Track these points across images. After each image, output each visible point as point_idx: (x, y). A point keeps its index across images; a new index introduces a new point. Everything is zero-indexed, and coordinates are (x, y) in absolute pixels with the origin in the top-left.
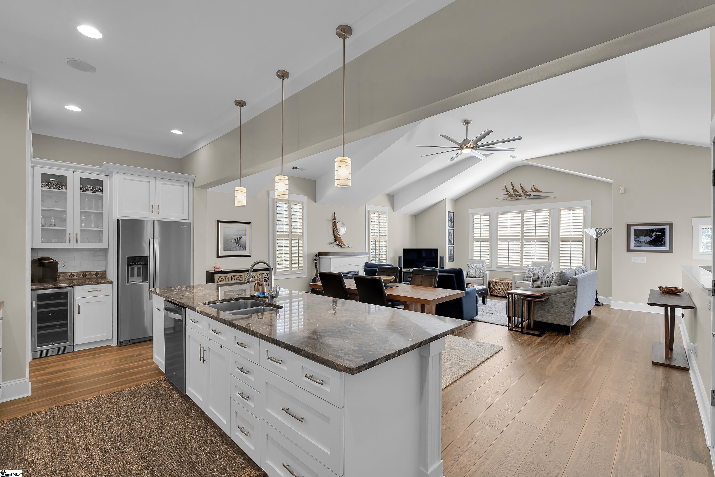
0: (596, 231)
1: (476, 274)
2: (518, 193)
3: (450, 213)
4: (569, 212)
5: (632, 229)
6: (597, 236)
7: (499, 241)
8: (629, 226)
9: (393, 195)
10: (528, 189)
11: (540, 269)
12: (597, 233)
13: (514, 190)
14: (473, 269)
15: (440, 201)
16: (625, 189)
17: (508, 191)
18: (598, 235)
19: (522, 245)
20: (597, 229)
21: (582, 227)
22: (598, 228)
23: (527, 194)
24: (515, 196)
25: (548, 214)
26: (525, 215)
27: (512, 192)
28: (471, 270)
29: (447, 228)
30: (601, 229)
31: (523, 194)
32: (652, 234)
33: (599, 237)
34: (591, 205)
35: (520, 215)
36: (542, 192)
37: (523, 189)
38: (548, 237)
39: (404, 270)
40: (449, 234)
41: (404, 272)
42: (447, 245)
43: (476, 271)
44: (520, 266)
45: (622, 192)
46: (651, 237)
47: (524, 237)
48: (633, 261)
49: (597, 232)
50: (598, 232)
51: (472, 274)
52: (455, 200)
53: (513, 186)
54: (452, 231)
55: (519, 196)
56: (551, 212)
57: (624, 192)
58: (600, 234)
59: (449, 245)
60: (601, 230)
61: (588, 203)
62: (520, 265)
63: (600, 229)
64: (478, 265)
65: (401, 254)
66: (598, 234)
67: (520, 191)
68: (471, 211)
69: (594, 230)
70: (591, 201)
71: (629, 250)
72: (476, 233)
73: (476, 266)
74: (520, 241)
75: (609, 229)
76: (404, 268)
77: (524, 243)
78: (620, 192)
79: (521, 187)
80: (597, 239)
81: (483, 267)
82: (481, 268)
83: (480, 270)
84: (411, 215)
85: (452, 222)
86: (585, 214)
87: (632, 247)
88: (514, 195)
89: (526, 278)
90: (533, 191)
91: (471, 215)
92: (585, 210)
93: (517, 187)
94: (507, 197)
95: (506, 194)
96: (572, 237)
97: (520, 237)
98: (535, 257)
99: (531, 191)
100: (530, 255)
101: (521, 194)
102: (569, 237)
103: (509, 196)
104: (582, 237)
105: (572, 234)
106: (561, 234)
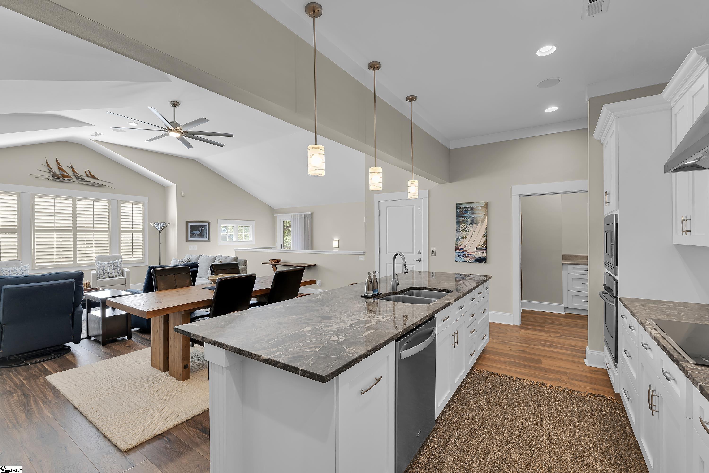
2: (67, 173)
4: (131, 206)
5: (190, 224)
7: (36, 233)
8: (187, 222)
10: (81, 173)
13: (60, 169)
16: (185, 194)
17: (51, 169)
19: (75, 238)
21: (141, 221)
23: (79, 178)
24: (62, 177)
25: (107, 204)
26: (77, 202)
27: (57, 171)
31: (73, 177)
32: (199, 229)
33: (162, 230)
34: (148, 202)
35: (71, 202)
36: (99, 179)
37: (73, 171)
38: (108, 229)
45: (183, 196)
46: (199, 231)
47: (77, 229)
48: (190, 249)
53: (58, 163)
55: (67, 178)
56: (111, 203)
58: (163, 228)
61: (146, 199)
62: (72, 263)
67: (69, 172)
70: (148, 197)
71: (187, 240)
74: (73, 233)
77: (78, 236)
79: (72, 168)
86: (144, 209)
87: (189, 238)
88: (60, 176)
90: (88, 176)
92: (144, 205)
93: (65, 166)
94: (49, 175)
95: (48, 171)
96: (133, 229)
97: (72, 229)
98: (93, 251)
99: (85, 175)
100: (86, 249)
101: (72, 176)
102: (131, 229)
103: (52, 175)
104: (141, 229)
105: (134, 226)
106: (122, 227)
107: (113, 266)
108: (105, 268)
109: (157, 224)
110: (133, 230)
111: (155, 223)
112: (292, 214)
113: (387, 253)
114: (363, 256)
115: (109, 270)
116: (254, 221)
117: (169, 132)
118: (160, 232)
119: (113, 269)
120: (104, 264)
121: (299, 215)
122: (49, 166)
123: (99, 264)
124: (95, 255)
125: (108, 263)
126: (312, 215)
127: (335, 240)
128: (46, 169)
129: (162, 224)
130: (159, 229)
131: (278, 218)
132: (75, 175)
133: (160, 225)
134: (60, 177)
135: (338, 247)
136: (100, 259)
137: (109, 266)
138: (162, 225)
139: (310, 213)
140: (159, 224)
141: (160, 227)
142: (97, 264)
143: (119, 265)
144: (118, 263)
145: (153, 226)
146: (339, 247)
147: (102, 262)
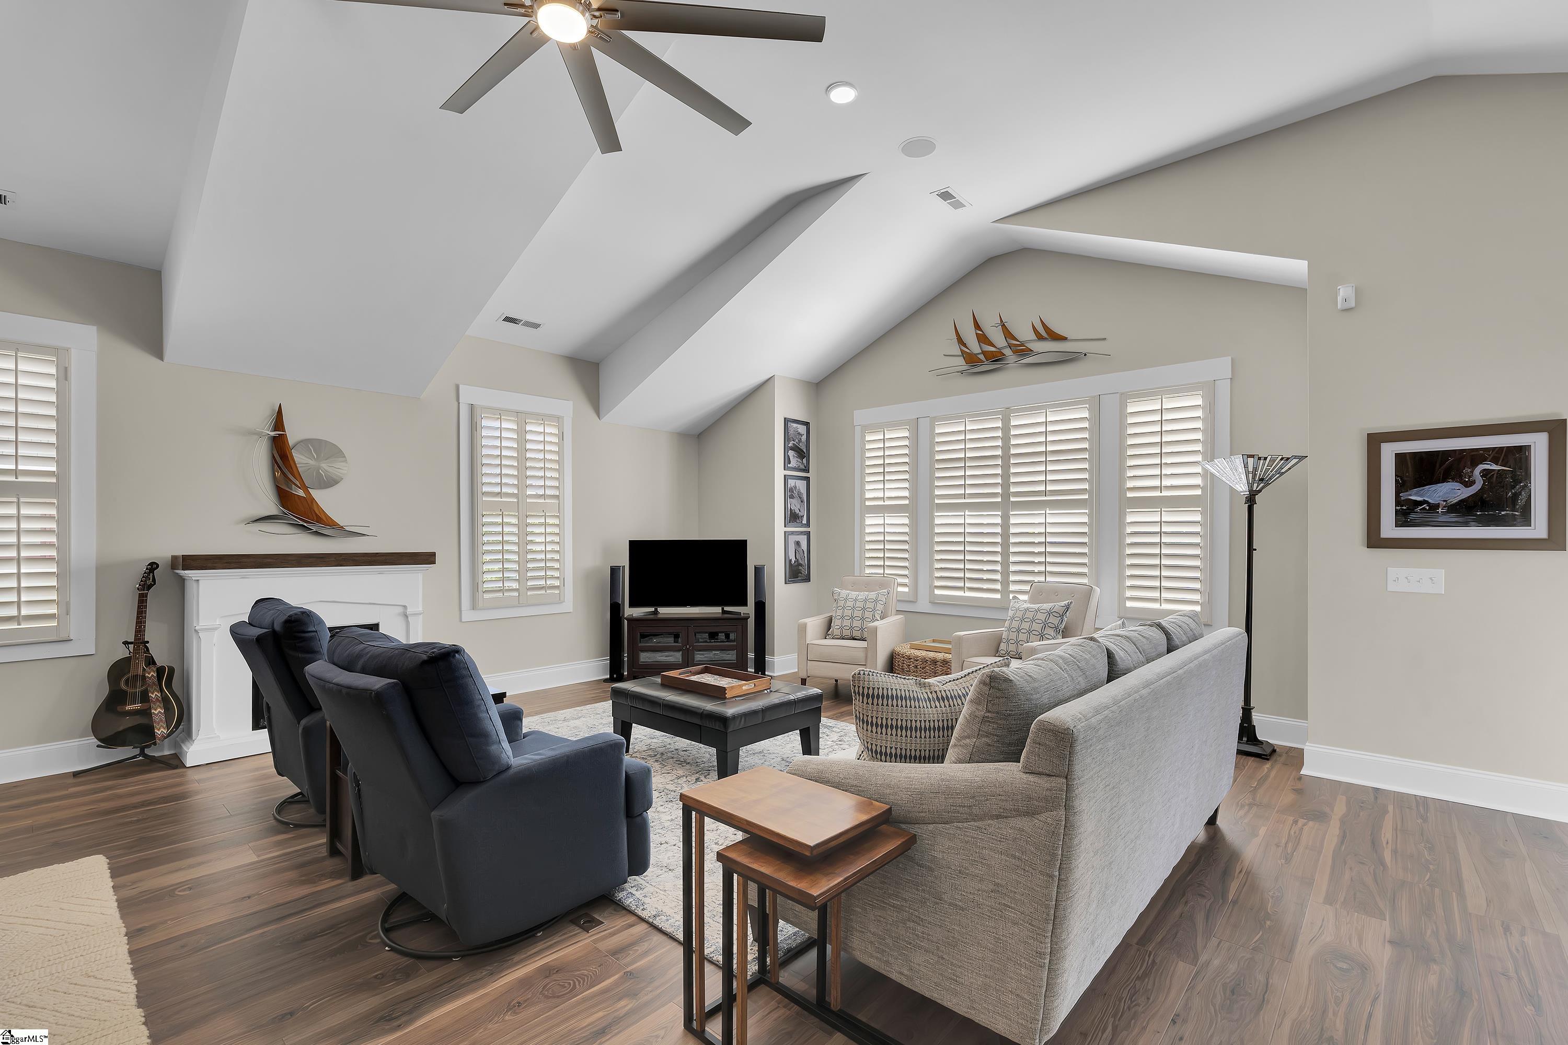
0: (1246, 466)
1: (851, 628)
2: (993, 346)
3: (795, 425)
4: (1158, 404)
5: (1389, 452)
6: (1250, 485)
7: (936, 514)
8: (1375, 441)
9: (598, 364)
10: (1024, 334)
11: (1050, 613)
12: (1251, 475)
13: (983, 338)
14: (844, 608)
15: (759, 383)
16: (1358, 292)
17: (965, 345)
18: (1255, 485)
19: (1006, 526)
20: (1251, 460)
21: (1199, 458)
22: (1252, 456)
23: (1022, 351)
24: (984, 360)
25: (1086, 414)
26: (1014, 422)
27: (975, 347)
28: (839, 613)
29: (779, 472)
30: (1265, 459)
31: (1007, 352)
32: (1472, 472)
33: (1260, 491)
35: (999, 424)
36: (1068, 339)
37: (1008, 334)
38: (1086, 497)
39: (630, 612)
40: (789, 493)
41: (631, 620)
42: (780, 528)
43: (852, 618)
44: (1000, 597)
45: (1347, 306)
46: (1468, 484)
47: (1012, 499)
48: (1392, 587)
49: (1251, 469)
50: (1255, 469)
51: (841, 628)
52: (817, 384)
53: (977, 326)
54: (802, 485)
55: (996, 358)
56: (1096, 404)
57: (1353, 304)
58: (1261, 480)
59: (788, 529)
60: (1264, 465)
61: (1220, 367)
62: (998, 596)
63: (1259, 459)
64: (862, 595)
65: (623, 560)
66: (1254, 478)
67: (999, 340)
68: (861, 416)
69: (1238, 461)
70: (1232, 358)
71: (1374, 540)
72: (873, 492)
73: (856, 600)
74: (1000, 513)
75: (1295, 457)
76: (632, 605)
77: (1013, 520)
78: (1339, 306)
79: (1003, 326)
80: (1251, 500)
81: (876, 601)
82: (871, 605)
83: (867, 614)
84: (678, 433)
85: (802, 454)
86: (1210, 408)
87: (1389, 528)
88: (982, 357)
89: (1003, 646)
90: (1040, 338)
91: (858, 429)
92: (1210, 390)
93: (990, 326)
94: (960, 363)
95: (958, 352)
96: (1165, 493)
97: (999, 500)
99: (1034, 337)
102: (1157, 494)
103: (967, 361)
104: (1198, 492)
105: (1167, 482)
106: (1131, 486)
118: (1249, 500)
122: (960, 341)
128: (955, 349)
132: (1011, 345)
134: (981, 361)
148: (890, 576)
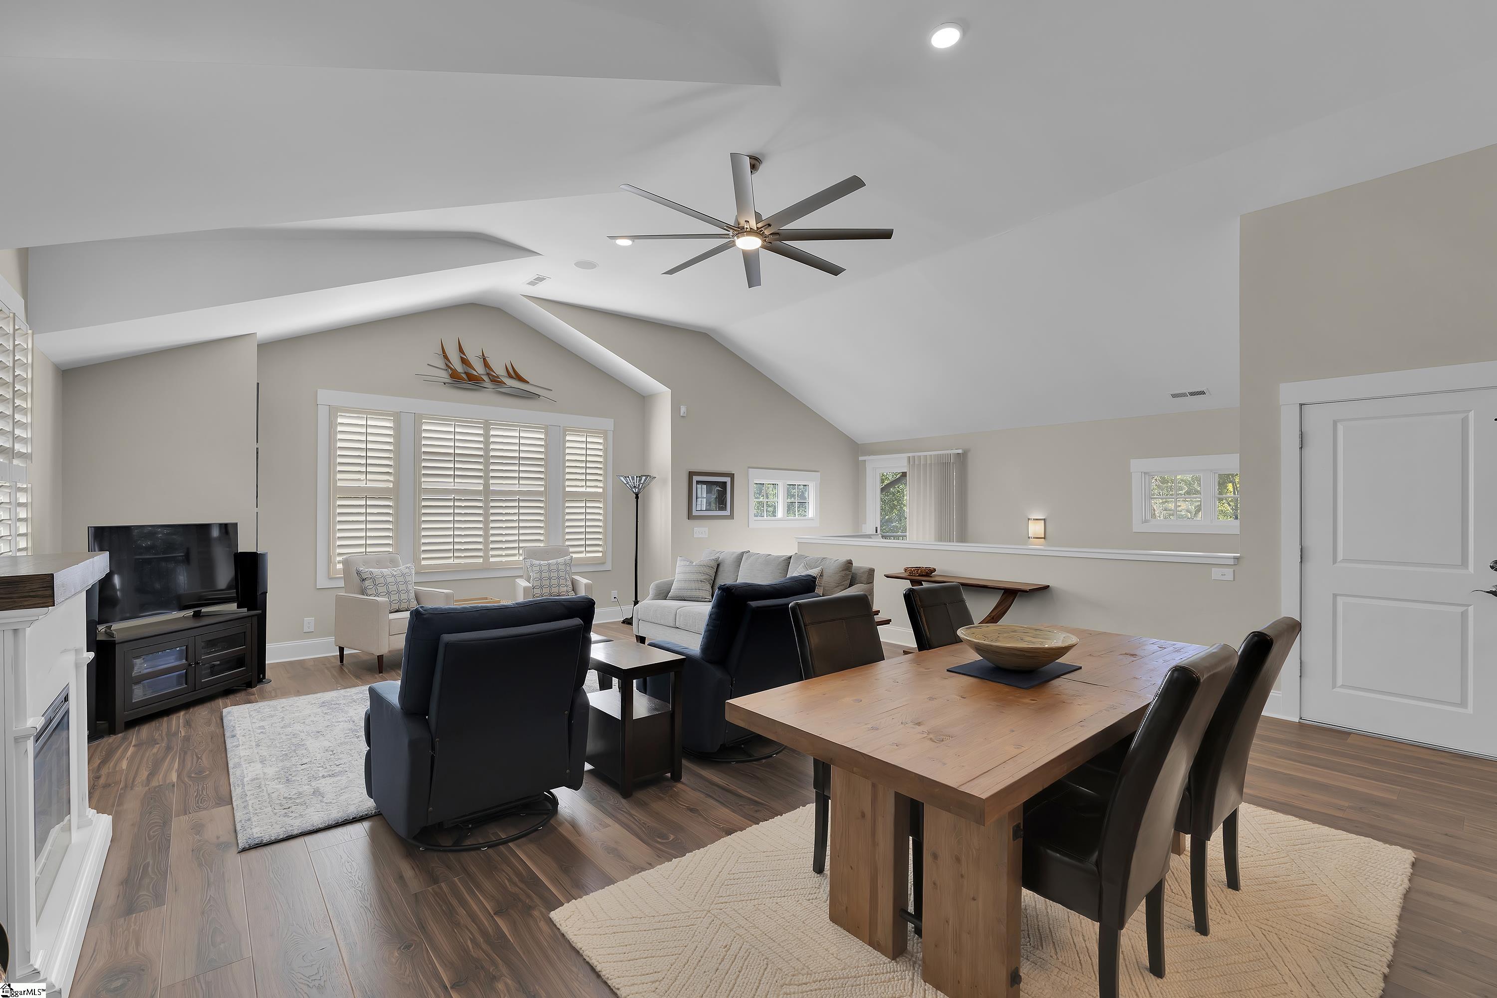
2: (475, 370)
4: (583, 439)
10: (499, 369)
13: (464, 361)
15: (231, 336)
16: (687, 410)
17: (449, 361)
19: (486, 508)
21: (602, 472)
23: (496, 381)
24: (466, 379)
25: (543, 436)
26: (492, 432)
27: (458, 367)
31: (485, 378)
32: (714, 490)
33: (640, 492)
34: (613, 430)
35: (482, 431)
36: (528, 382)
37: (486, 364)
38: (543, 489)
44: (482, 562)
45: (684, 415)
46: (713, 495)
47: (491, 489)
48: (695, 535)
53: (461, 350)
55: (476, 382)
56: (548, 429)
61: (608, 424)
62: (481, 560)
67: (479, 369)
68: (329, 395)
70: (614, 420)
71: (691, 516)
72: (348, 473)
74: (482, 499)
77: (492, 504)
78: (681, 415)
79: (483, 358)
84: (57, 366)
86: (607, 445)
87: (694, 512)
88: (464, 376)
90: (510, 376)
91: (323, 413)
92: (606, 436)
93: (472, 356)
94: (444, 375)
95: (443, 366)
97: (481, 488)
98: (518, 537)
99: (506, 374)
100: (504, 532)
101: (483, 377)
102: (583, 490)
103: (452, 376)
104: (602, 491)
105: (588, 483)
106: (567, 486)
107: (558, 571)
108: (544, 575)
109: (633, 479)
110: (587, 490)
111: (630, 476)
112: (910, 455)
113: (1335, 561)
114: (1233, 570)
115: (550, 579)
116: (819, 473)
117: (738, 237)
118: (637, 497)
119: (559, 578)
120: (540, 565)
121: (933, 456)
122: (446, 357)
123: (532, 565)
124: (521, 545)
125: (549, 564)
126: (962, 458)
127: (1034, 519)
128: (440, 363)
129: (644, 478)
130: (637, 489)
131: (869, 467)
132: (488, 374)
133: (640, 480)
134: (464, 379)
135: (1043, 536)
136: (532, 554)
137: (550, 571)
138: (642, 482)
139: (960, 451)
140: (637, 479)
141: (639, 485)
142: (528, 564)
143: (568, 568)
144: (565, 564)
145: (626, 483)
146: (1044, 538)
147: (538, 562)
148: (370, 554)
